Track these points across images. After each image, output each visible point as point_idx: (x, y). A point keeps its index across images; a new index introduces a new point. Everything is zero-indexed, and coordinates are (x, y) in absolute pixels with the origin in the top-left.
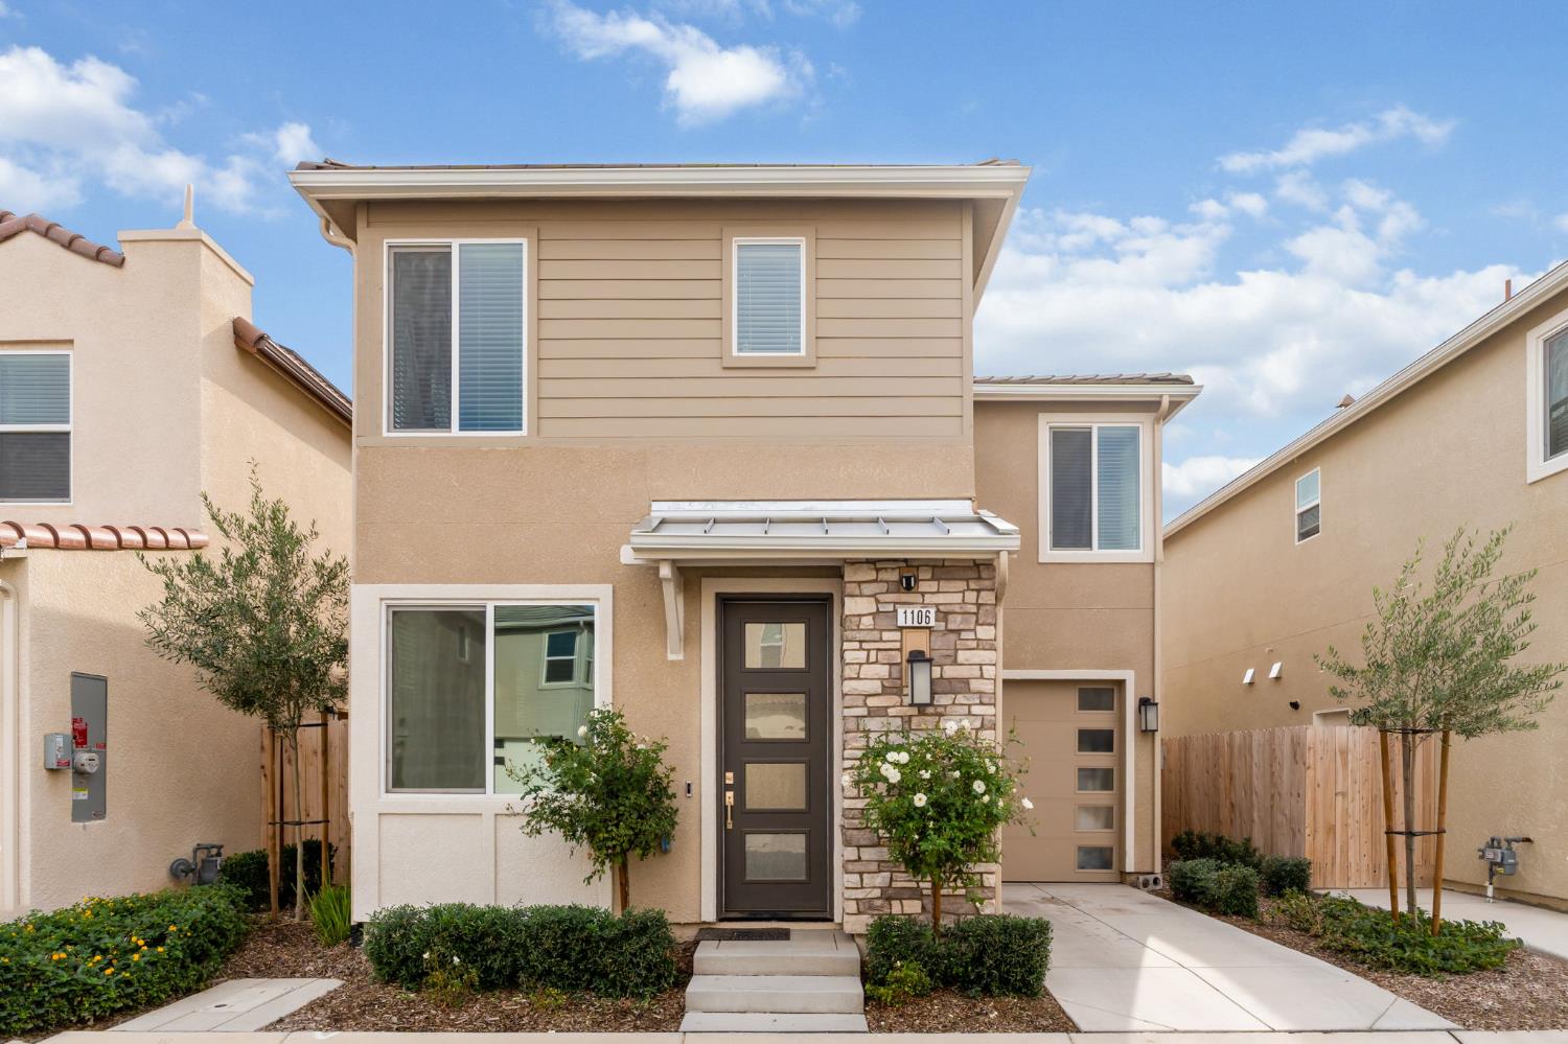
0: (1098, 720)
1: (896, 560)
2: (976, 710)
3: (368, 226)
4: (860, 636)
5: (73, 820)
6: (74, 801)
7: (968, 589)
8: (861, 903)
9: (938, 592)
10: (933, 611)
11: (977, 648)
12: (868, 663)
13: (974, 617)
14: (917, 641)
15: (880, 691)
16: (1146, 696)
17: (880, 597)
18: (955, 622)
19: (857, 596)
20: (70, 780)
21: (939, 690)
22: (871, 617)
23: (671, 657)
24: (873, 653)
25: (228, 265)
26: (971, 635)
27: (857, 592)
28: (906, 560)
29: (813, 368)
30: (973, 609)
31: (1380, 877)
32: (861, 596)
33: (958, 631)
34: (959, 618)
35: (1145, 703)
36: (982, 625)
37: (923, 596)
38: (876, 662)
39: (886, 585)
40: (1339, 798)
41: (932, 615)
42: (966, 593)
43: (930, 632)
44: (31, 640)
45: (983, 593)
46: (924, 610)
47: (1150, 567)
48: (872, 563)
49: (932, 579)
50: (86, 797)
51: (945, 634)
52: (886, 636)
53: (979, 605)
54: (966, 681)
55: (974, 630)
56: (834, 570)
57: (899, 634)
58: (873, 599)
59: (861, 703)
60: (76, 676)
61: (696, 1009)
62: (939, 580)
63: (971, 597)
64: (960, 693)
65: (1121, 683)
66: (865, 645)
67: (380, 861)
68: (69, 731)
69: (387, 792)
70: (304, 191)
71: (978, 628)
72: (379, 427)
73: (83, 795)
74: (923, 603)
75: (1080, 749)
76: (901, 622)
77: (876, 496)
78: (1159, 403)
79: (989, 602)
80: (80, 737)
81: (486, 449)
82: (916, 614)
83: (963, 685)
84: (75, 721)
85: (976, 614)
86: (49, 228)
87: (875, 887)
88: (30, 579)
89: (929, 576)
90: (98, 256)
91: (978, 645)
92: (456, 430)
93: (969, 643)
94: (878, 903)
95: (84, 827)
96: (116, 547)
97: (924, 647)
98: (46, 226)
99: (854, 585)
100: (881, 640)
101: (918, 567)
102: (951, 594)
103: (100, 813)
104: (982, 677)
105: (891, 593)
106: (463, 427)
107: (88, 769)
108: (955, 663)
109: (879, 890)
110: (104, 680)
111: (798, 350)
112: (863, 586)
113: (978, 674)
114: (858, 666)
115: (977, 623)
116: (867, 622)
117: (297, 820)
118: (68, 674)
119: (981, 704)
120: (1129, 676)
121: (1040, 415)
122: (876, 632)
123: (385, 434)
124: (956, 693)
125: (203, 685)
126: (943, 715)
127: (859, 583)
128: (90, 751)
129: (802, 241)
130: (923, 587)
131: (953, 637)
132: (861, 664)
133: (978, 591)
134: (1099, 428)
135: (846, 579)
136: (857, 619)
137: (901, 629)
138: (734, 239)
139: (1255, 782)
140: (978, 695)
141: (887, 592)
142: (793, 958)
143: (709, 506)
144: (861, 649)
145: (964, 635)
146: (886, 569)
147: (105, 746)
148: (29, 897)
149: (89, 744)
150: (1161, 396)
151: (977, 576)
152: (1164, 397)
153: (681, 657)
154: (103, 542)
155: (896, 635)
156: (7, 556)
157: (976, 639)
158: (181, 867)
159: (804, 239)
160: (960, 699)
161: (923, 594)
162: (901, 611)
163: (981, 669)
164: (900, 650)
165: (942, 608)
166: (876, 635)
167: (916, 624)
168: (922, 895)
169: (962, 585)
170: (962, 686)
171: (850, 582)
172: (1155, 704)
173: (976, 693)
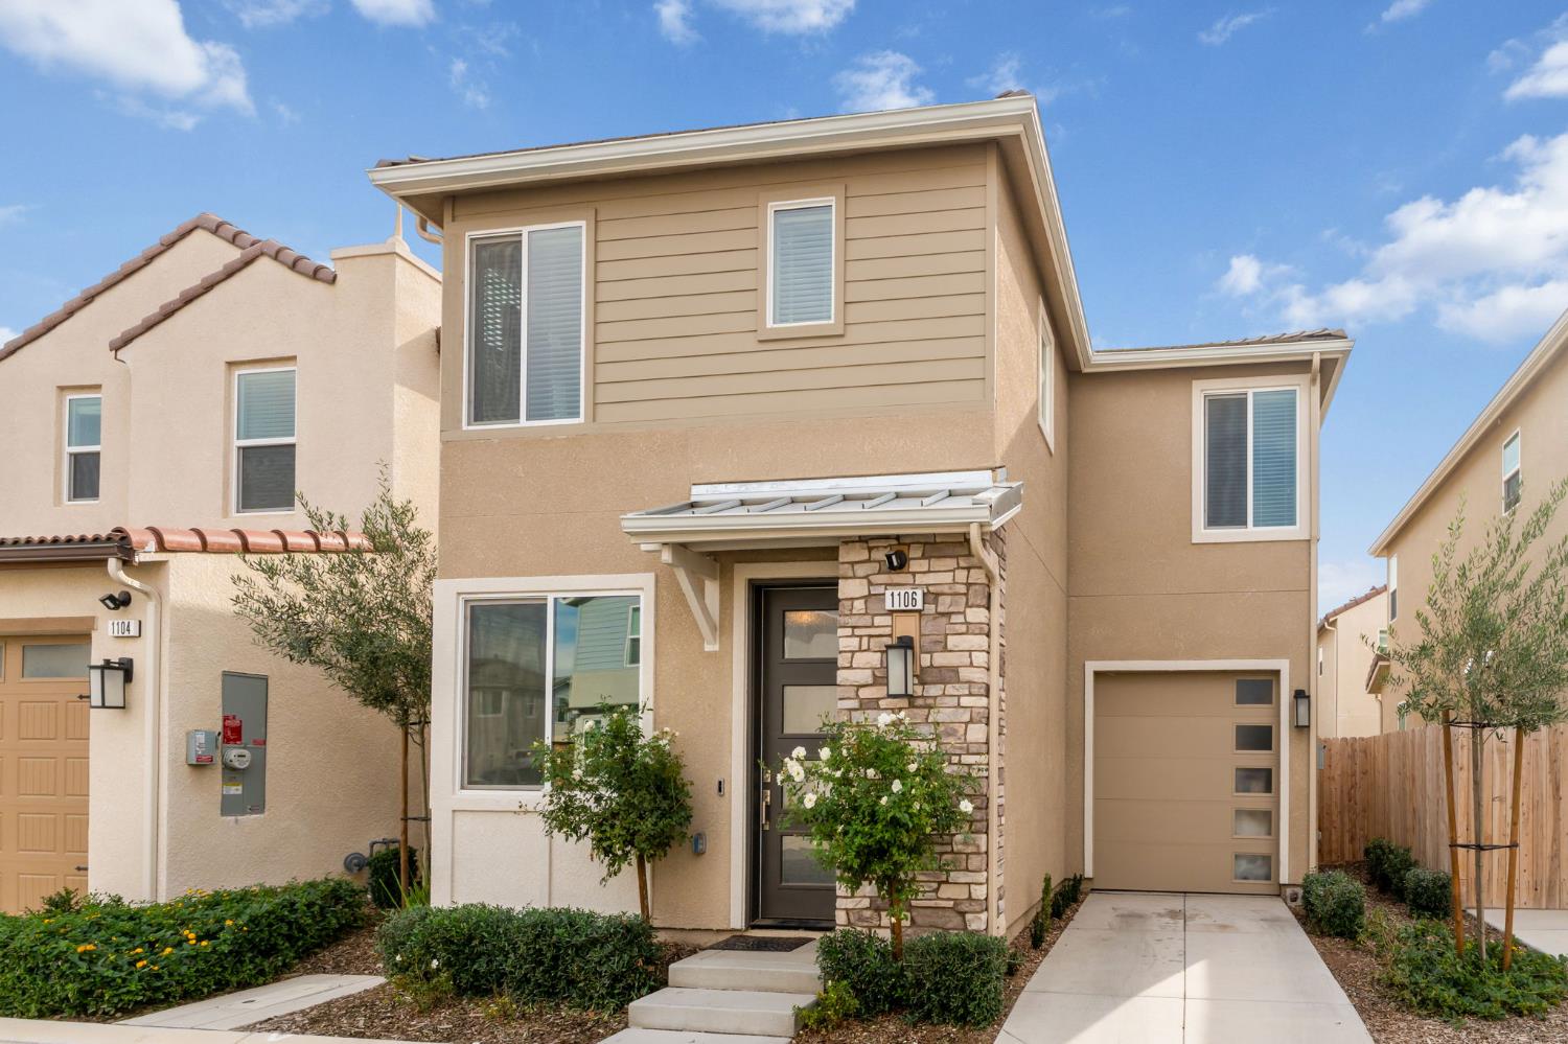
0: (1255, 715)
1: (887, 537)
2: (965, 701)
3: (453, 220)
4: (852, 621)
5: (222, 815)
6: (223, 796)
7: (958, 568)
8: (851, 914)
9: (929, 572)
10: (919, 592)
11: (966, 633)
12: (860, 650)
13: (964, 598)
14: (907, 627)
15: (870, 681)
16: (1300, 688)
17: (874, 579)
18: (945, 604)
19: (850, 578)
20: (220, 777)
21: (929, 679)
22: (862, 601)
23: (708, 648)
24: (865, 640)
25: (430, 277)
26: (960, 619)
27: (850, 574)
28: (898, 537)
29: (842, 336)
30: (963, 589)
31: (1541, 896)
32: (855, 577)
33: (949, 614)
34: (948, 599)
35: (1300, 695)
36: (971, 607)
37: (914, 577)
38: (868, 650)
39: (877, 565)
40: (1497, 804)
41: (919, 597)
42: (957, 571)
43: (921, 616)
44: (171, 640)
45: (972, 571)
46: (910, 592)
47: (1305, 545)
48: (863, 540)
49: (923, 557)
50: (240, 792)
51: (935, 618)
52: (878, 620)
53: (968, 585)
54: (955, 670)
55: (964, 613)
56: (827, 551)
57: (889, 618)
58: (865, 581)
59: (853, 695)
60: (226, 674)
61: (638, 1025)
62: (929, 558)
63: (961, 575)
64: (949, 683)
65: (1277, 673)
66: (857, 632)
67: (453, 858)
68: (219, 728)
69: (462, 788)
70: (388, 188)
71: (968, 610)
72: (460, 421)
73: (236, 790)
74: (914, 584)
75: (1237, 749)
76: (888, 606)
77: (899, 470)
78: (1310, 362)
79: (979, 581)
80: (232, 733)
81: (548, 438)
82: (902, 596)
83: (952, 674)
84: (225, 719)
85: (966, 594)
86: (278, 252)
87: (865, 897)
88: (171, 582)
89: (919, 554)
90: (316, 274)
91: (968, 630)
92: (523, 422)
93: (957, 627)
94: (868, 914)
95: (237, 821)
96: (282, 550)
97: (913, 632)
98: (276, 248)
99: (847, 565)
100: (872, 626)
101: (909, 545)
102: (941, 574)
103: (258, 807)
104: (971, 665)
105: (883, 573)
106: (529, 418)
107: (236, 764)
108: (945, 649)
109: (869, 900)
110: (265, 679)
111: (829, 318)
112: (856, 567)
113: (968, 661)
114: (850, 655)
115: (967, 605)
116: (859, 605)
117: (423, 816)
118: (220, 672)
119: (970, 695)
120: (1283, 665)
121: (1194, 382)
122: (867, 617)
123: (465, 427)
124: (945, 683)
125: (332, 682)
126: (932, 708)
127: (853, 564)
128: (244, 748)
129: (831, 200)
130: (914, 566)
131: (944, 620)
132: (853, 652)
133: (968, 569)
134: (1255, 394)
135: (841, 560)
136: (849, 603)
137: (891, 612)
138: (770, 204)
139: (1428, 785)
140: (967, 685)
141: (879, 573)
142: (760, 972)
143: (743, 487)
144: (853, 635)
145: (954, 619)
146: (877, 547)
147: (265, 743)
148: (165, 888)
149: (243, 741)
150: (1312, 354)
151: (967, 553)
152: (1315, 355)
153: (716, 648)
154: (265, 546)
155: (887, 620)
156: (142, 560)
157: (967, 623)
158: (355, 861)
159: (834, 198)
160: (950, 689)
161: (914, 574)
162: (888, 593)
163: (970, 656)
164: (890, 636)
165: (931, 589)
166: (867, 620)
167: (903, 607)
168: (910, 905)
169: (951, 563)
170: (949, 675)
171: (843, 563)
172: (1309, 697)
173: (966, 682)
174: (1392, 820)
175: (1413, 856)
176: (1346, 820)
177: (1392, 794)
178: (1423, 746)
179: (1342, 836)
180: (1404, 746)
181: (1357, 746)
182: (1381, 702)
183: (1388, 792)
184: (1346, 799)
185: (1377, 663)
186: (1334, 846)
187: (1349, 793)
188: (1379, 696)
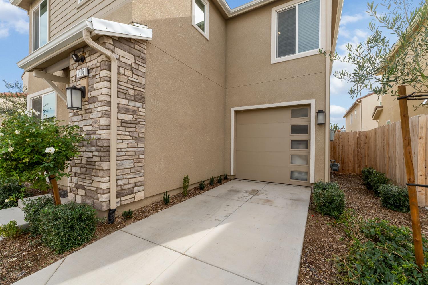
0: (300, 121)
2: (99, 109)
7: (98, 56)
8: (71, 189)
11: (100, 82)
14: (84, 83)
16: (320, 109)
17: (77, 68)
18: (94, 72)
19: (72, 69)
21: (91, 102)
26: (98, 76)
33: (95, 75)
34: (95, 70)
35: (320, 112)
37: (86, 64)
42: (98, 58)
43: (89, 78)
47: (324, 55)
54: (97, 97)
65: (309, 105)
71: (100, 72)
74: (87, 67)
75: (292, 133)
83: (96, 99)
93: (97, 80)
97: (86, 85)
105: (79, 65)
108: (94, 90)
113: (100, 93)
119: (101, 106)
120: (312, 101)
122: (75, 83)
124: (94, 103)
126: (91, 113)
127: (73, 64)
130: (86, 60)
131: (94, 78)
136: (72, 78)
139: (397, 146)
157: (100, 78)
160: (96, 105)
163: (101, 91)
168: (85, 188)
172: (324, 112)
173: (100, 102)
174: (378, 161)
175: (388, 176)
176: (356, 159)
177: (378, 151)
178: (394, 130)
179: (354, 164)
180: (384, 132)
181: (362, 134)
182: (379, 122)
183: (376, 150)
184: (356, 153)
185: (376, 109)
186: (350, 168)
187: (358, 151)
188: (378, 120)
